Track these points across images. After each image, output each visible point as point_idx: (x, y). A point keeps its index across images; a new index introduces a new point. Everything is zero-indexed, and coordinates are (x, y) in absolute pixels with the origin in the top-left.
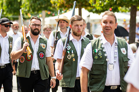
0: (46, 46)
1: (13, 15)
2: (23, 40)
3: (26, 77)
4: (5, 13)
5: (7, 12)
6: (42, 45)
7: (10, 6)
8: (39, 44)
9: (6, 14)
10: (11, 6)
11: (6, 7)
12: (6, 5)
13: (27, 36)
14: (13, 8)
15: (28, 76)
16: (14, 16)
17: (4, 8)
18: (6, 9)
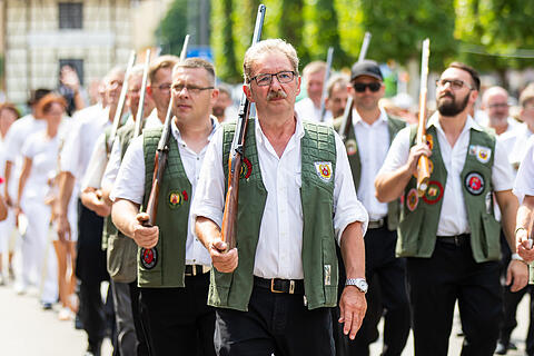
0: (493, 154)
1: (520, 48)
2: (415, 137)
3: (421, 255)
4: (486, 39)
5: (496, 34)
6: (478, 150)
7: (506, 12)
8: (469, 148)
9: (492, 44)
10: (511, 13)
11: (491, 15)
12: (494, 8)
13: (428, 126)
14: (520, 18)
15: (425, 252)
16: (523, 51)
17: (484, 21)
18: (491, 22)
